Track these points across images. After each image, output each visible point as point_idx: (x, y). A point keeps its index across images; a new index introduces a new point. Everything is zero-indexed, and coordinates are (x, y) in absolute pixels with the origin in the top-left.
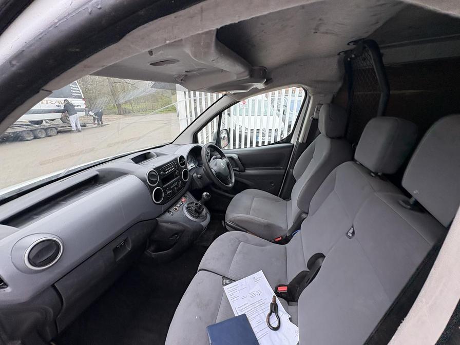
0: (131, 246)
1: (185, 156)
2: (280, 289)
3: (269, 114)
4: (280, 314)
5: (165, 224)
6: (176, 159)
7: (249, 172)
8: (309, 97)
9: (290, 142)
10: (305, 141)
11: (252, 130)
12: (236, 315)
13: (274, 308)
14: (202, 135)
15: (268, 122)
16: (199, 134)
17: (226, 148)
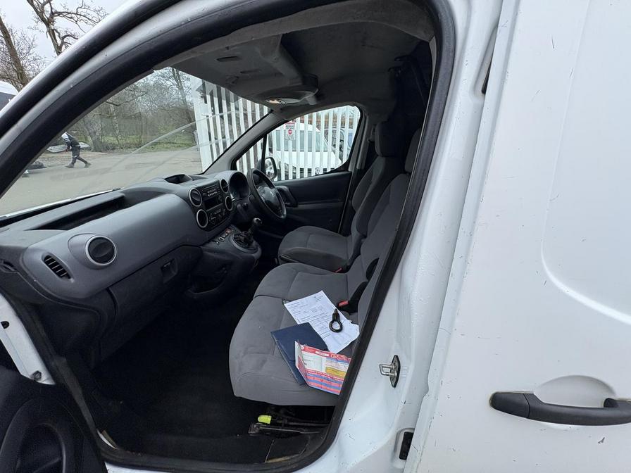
0: (177, 270)
1: (227, 181)
2: (341, 304)
3: (322, 150)
4: (342, 321)
5: (209, 254)
6: (218, 182)
7: (301, 207)
8: (365, 118)
9: (347, 170)
10: (363, 168)
11: (302, 170)
12: (299, 323)
13: (336, 318)
14: (241, 163)
15: (321, 159)
16: (238, 163)
17: (276, 179)
